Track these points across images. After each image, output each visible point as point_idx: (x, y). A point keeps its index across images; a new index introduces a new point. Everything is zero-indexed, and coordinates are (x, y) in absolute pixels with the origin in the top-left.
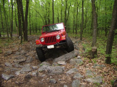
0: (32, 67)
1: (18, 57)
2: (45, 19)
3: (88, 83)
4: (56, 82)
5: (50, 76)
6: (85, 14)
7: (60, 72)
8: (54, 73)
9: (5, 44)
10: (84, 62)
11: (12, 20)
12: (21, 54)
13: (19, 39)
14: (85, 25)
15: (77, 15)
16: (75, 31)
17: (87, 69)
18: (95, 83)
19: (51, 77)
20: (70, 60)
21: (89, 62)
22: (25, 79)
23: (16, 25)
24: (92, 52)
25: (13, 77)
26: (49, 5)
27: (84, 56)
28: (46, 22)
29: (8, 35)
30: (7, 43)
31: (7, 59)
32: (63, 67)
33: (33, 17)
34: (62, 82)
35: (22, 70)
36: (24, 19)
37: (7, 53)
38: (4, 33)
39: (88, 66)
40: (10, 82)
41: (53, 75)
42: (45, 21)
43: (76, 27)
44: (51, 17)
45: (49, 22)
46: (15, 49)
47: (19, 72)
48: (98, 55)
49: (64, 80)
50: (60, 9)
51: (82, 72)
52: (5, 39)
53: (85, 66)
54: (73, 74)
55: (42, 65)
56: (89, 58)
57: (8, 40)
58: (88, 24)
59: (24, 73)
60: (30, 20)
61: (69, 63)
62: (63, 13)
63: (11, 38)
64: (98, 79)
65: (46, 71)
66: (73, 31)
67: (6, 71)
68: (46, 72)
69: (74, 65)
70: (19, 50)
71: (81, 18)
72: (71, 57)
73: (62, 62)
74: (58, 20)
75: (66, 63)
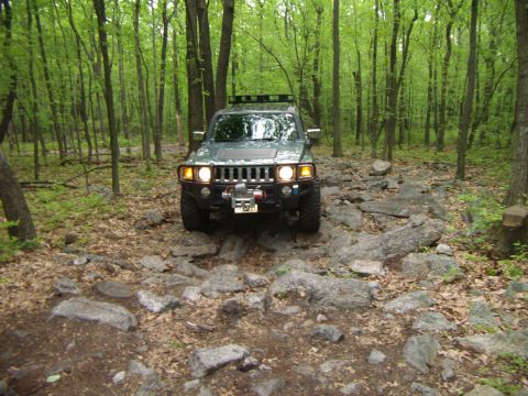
0: (245, 277)
1: (187, 237)
2: (300, 81)
3: (474, 352)
4: (342, 338)
5: (315, 314)
6: (487, 54)
7: (358, 300)
8: (333, 305)
9: (138, 184)
10: (466, 270)
11: (163, 85)
14: (485, 109)
15: (447, 59)
16: (433, 136)
17: (476, 299)
18: (503, 355)
19: (320, 317)
20: (405, 260)
21: (488, 273)
22: (220, 315)
23: (178, 104)
24: (506, 230)
25: (178, 305)
26: (319, 18)
27: (464, 247)
28: (306, 93)
29: (146, 148)
30: (145, 181)
31: (147, 243)
32: (373, 284)
33: (248, 72)
34: (365, 341)
35: (206, 284)
37: (145, 219)
38: (126, 137)
39: (480, 288)
40: (167, 320)
41: (332, 312)
42: (301, 88)
43: (442, 115)
44: (325, 68)
45: (317, 92)
46: (173, 203)
47: (197, 289)
49: (374, 334)
50: (366, 35)
51: (450, 311)
52: (133, 164)
53: (468, 289)
54: (412, 312)
55: (284, 272)
56: (489, 254)
57: (148, 169)
58: (499, 101)
59: (215, 294)
60: (234, 85)
61: (399, 269)
62: (380, 50)
63: (158, 161)
64: (521, 340)
65: (303, 294)
66: (427, 135)
67: (147, 285)
68: (299, 296)
69: (418, 281)
71: (463, 73)
72: (409, 244)
73: (371, 263)
74: (358, 86)
75: (387, 268)
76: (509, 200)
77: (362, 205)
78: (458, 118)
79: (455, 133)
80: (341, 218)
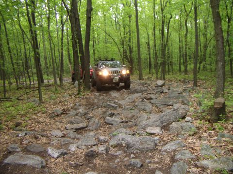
0: (98, 138)
1: (73, 120)
2: (123, 47)
3: (204, 169)
4: (142, 165)
5: (130, 155)
6: (203, 32)
7: (149, 146)
8: (138, 149)
9: (51, 96)
10: (199, 128)
11: (62, 52)
12: (79, 114)
13: (75, 87)
14: (204, 55)
15: (186, 35)
16: (183, 68)
17: (204, 142)
18: (217, 169)
19: (132, 156)
20: (171, 125)
21: (209, 130)
22: (85, 158)
23: (70, 60)
24: (216, 109)
25: (66, 154)
26: (130, 20)
28: (126, 52)
29: (55, 80)
30: (54, 95)
31: (54, 124)
32: (156, 138)
33: (100, 44)
34: (153, 166)
35: (80, 142)
36: (84, 49)
37: (53, 113)
38: (48, 76)
39: (205, 137)
40: (61, 161)
41: (137, 153)
42: (123, 50)
43: (186, 59)
44: (134, 41)
45: (131, 52)
46: (67, 105)
47: (76, 145)
48: (229, 116)
49: (157, 163)
50: (151, 26)
51: (192, 149)
52: (50, 88)
53: (200, 137)
54: (175, 151)
55: (115, 135)
56: (209, 121)
57: (56, 90)
58: (210, 51)
59: (84, 147)
60: (94, 50)
61: (168, 130)
62: (157, 32)
63: (61, 85)
64: (225, 162)
65: (124, 145)
66: (180, 67)
67: (53, 144)
68: (122, 146)
69: (177, 135)
70: (76, 107)
71: (194, 41)
72: (172, 118)
73: (155, 128)
74: (149, 48)
75: (163, 130)
76: (216, 96)
77: (152, 101)
78: (193, 60)
79: (192, 66)
80: (142, 107)
